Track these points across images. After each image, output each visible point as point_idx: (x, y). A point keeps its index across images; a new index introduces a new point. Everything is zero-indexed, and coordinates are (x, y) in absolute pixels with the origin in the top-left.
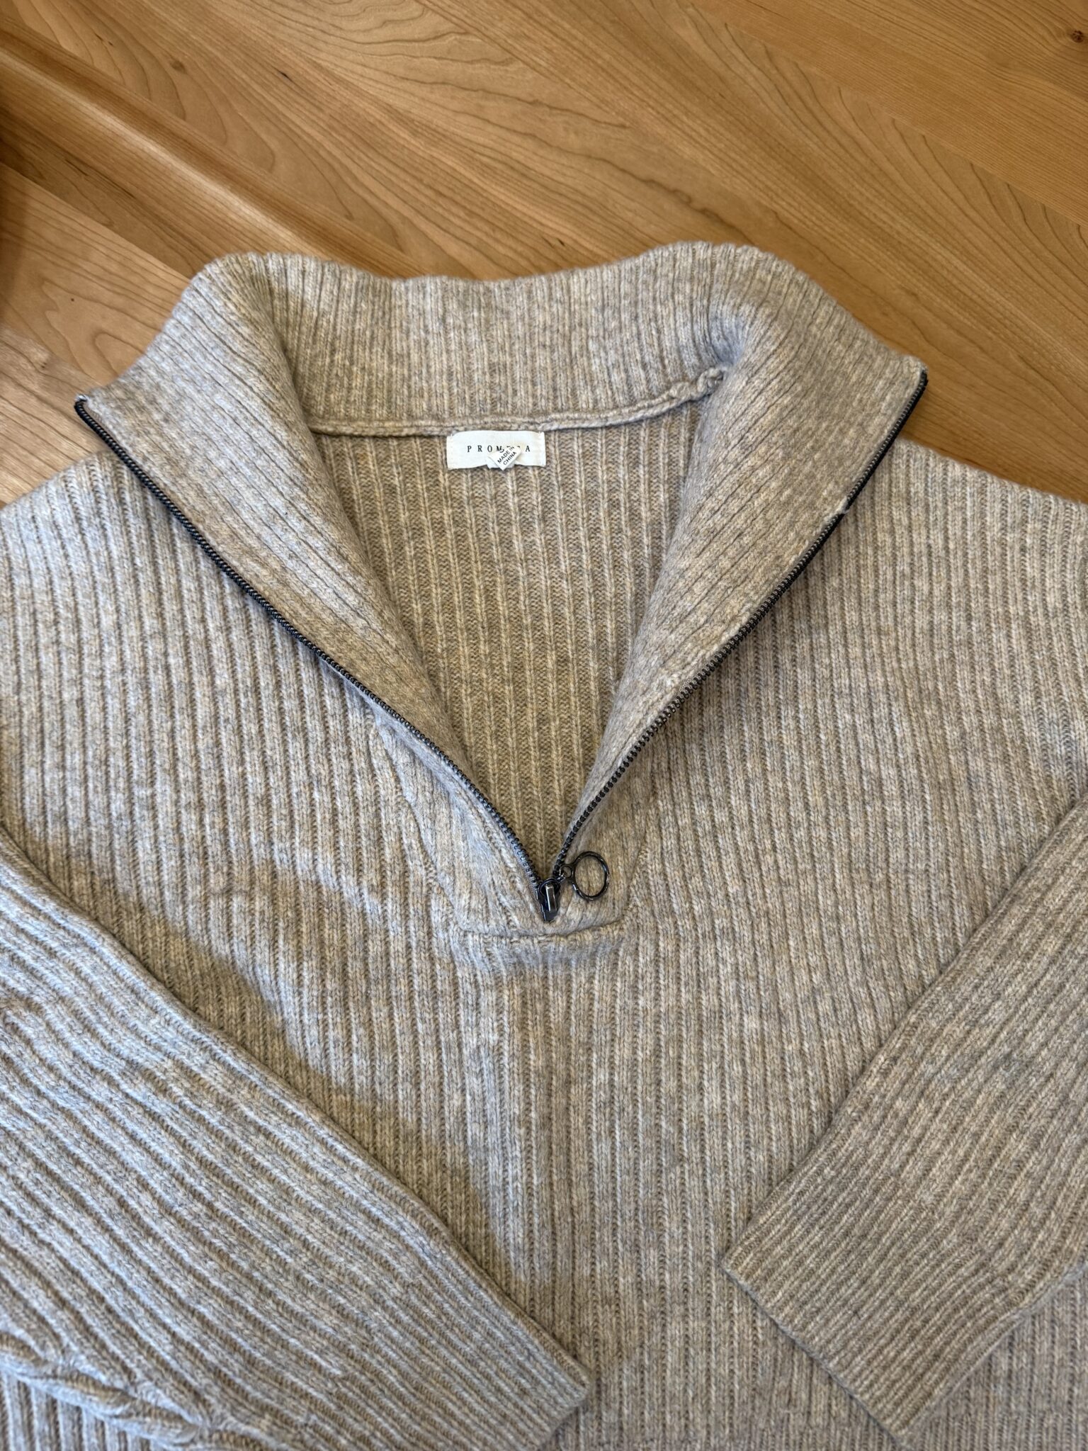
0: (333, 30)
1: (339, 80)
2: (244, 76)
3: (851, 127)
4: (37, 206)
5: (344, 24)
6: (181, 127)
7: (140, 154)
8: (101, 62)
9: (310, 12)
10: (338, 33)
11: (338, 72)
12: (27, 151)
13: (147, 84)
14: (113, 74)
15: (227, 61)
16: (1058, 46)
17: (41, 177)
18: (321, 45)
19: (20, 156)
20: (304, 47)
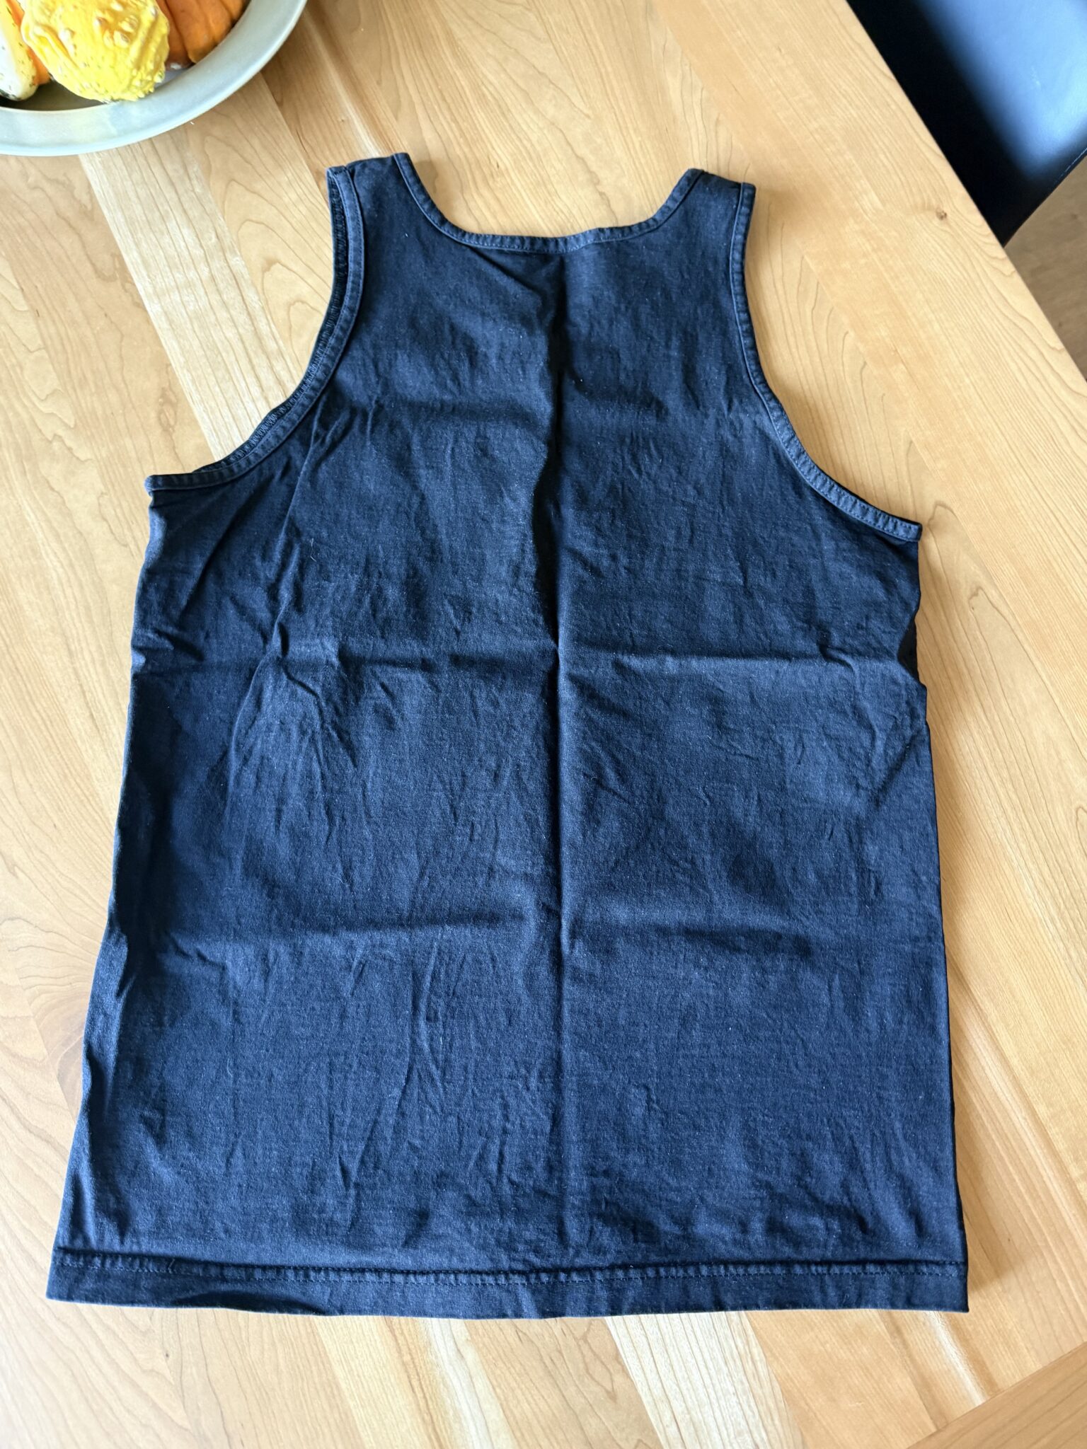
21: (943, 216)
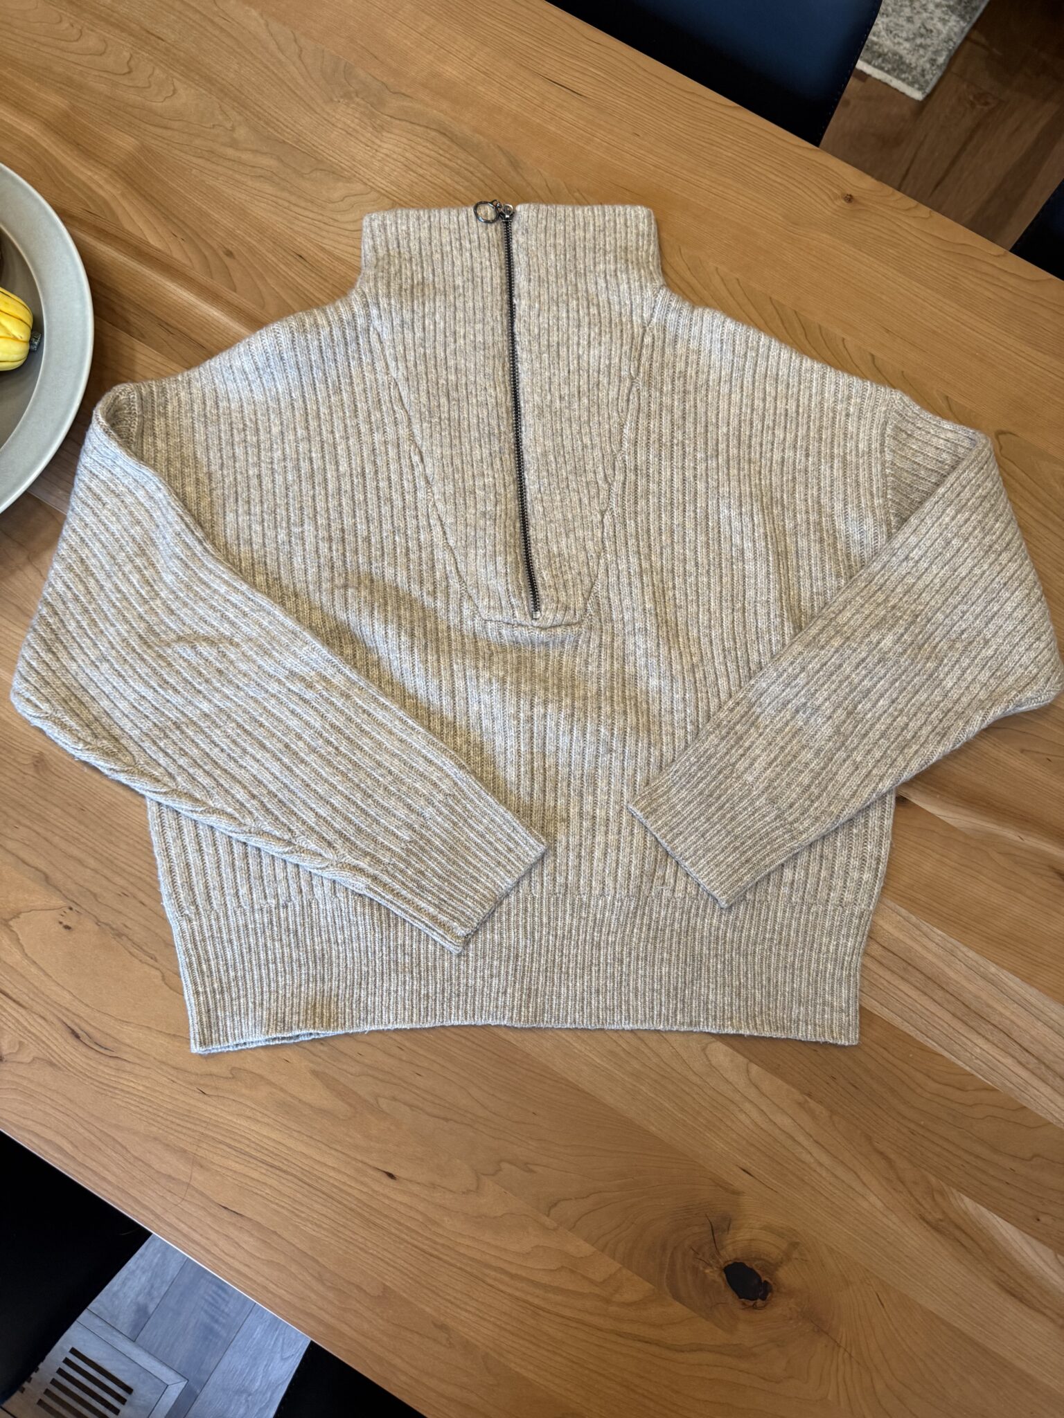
0: (331, 222)
1: (338, 259)
2: (273, 259)
3: (688, 275)
4: (142, 357)
5: (339, 217)
6: (232, 297)
7: (209, 319)
8: (177, 253)
9: (315, 209)
10: (336, 224)
11: (337, 252)
12: (132, 319)
13: (209, 267)
14: (186, 262)
15: (261, 248)
16: (835, 207)
17: (143, 336)
18: (324, 233)
19: (127, 322)
20: (313, 236)
21: (849, 199)
